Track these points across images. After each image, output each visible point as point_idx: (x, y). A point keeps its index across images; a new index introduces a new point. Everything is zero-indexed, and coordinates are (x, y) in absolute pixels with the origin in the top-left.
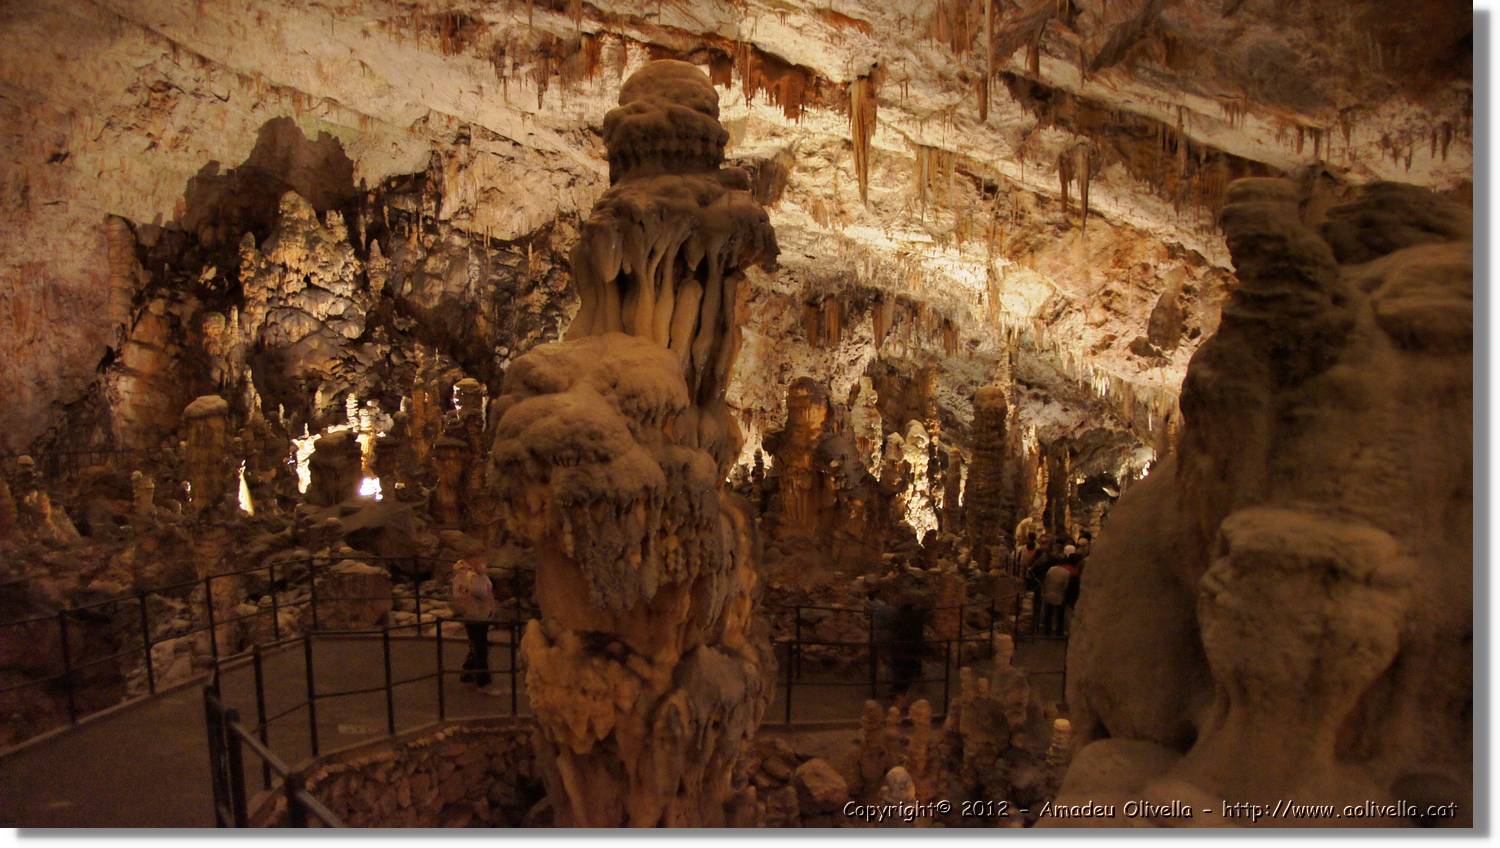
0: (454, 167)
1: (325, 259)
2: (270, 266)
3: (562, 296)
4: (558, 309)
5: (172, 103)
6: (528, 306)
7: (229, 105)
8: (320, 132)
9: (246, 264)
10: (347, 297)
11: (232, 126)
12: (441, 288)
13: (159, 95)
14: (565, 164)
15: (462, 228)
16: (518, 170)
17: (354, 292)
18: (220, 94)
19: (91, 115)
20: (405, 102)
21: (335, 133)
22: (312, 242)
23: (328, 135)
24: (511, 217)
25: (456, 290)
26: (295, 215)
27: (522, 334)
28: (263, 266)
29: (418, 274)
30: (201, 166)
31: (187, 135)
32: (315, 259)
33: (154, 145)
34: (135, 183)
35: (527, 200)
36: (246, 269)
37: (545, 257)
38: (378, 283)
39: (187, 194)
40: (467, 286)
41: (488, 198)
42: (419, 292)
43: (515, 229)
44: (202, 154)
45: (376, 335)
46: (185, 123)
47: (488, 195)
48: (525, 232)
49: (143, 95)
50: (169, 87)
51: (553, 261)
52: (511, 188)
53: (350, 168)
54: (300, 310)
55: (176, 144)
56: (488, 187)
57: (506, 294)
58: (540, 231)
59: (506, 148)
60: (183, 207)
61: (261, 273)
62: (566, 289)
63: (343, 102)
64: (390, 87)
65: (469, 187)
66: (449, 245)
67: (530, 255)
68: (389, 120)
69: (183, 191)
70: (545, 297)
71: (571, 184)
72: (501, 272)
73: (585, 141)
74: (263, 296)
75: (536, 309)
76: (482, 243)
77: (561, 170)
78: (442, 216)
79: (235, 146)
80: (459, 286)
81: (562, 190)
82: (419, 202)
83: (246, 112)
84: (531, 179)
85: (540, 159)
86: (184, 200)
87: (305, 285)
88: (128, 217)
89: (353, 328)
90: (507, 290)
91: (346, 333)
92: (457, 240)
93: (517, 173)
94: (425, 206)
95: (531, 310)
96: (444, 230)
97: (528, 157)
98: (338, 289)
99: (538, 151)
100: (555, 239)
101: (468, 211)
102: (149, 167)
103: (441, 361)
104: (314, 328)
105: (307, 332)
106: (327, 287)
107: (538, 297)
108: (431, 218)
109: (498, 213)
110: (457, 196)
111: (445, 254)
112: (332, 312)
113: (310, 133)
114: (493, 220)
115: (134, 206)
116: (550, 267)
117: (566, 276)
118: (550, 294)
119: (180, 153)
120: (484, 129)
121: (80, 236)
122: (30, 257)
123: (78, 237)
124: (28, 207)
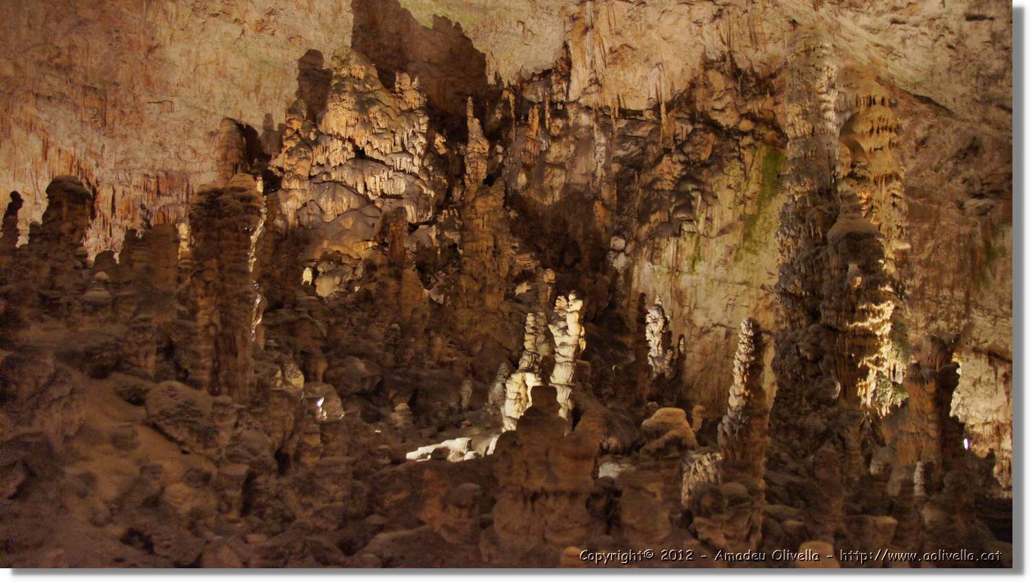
0: (579, 31)
1: (382, 125)
2: (319, 134)
3: (705, 165)
4: (694, 181)
6: (655, 181)
8: (434, 16)
10: (411, 174)
11: (322, 6)
12: (563, 179)
15: (591, 104)
17: (424, 169)
22: (364, 104)
24: (645, 78)
25: (583, 180)
26: (345, 72)
27: (643, 218)
29: (537, 167)
30: (298, 56)
31: (272, 18)
32: (367, 124)
33: (243, 32)
34: (232, 79)
35: (666, 53)
37: (681, 115)
38: (478, 170)
40: (594, 175)
41: (616, 59)
42: (536, 186)
43: (653, 95)
44: (296, 42)
47: (617, 56)
48: (666, 96)
51: (692, 120)
52: (644, 40)
53: (481, 60)
54: (342, 184)
55: (261, 28)
56: (617, 44)
57: (631, 171)
58: (684, 91)
61: (307, 144)
62: (711, 156)
65: (597, 51)
66: (577, 126)
67: (663, 116)
70: (679, 167)
71: (716, 17)
72: (627, 145)
74: (305, 169)
75: (667, 185)
76: (609, 116)
78: (572, 97)
80: (586, 175)
81: (706, 27)
82: (548, 86)
84: (668, 21)
87: (353, 155)
90: (631, 167)
92: (585, 119)
93: (651, 19)
94: (555, 88)
95: (658, 185)
96: (571, 111)
98: (403, 162)
100: (700, 93)
101: (597, 82)
102: (247, 60)
104: (355, 205)
106: (381, 158)
107: (669, 169)
108: (562, 102)
110: (584, 65)
111: (571, 138)
112: (388, 190)
114: (625, 86)
116: (690, 128)
117: (711, 138)
118: (686, 164)
121: (201, 143)
122: (151, 163)
123: (199, 144)
124: (137, 109)
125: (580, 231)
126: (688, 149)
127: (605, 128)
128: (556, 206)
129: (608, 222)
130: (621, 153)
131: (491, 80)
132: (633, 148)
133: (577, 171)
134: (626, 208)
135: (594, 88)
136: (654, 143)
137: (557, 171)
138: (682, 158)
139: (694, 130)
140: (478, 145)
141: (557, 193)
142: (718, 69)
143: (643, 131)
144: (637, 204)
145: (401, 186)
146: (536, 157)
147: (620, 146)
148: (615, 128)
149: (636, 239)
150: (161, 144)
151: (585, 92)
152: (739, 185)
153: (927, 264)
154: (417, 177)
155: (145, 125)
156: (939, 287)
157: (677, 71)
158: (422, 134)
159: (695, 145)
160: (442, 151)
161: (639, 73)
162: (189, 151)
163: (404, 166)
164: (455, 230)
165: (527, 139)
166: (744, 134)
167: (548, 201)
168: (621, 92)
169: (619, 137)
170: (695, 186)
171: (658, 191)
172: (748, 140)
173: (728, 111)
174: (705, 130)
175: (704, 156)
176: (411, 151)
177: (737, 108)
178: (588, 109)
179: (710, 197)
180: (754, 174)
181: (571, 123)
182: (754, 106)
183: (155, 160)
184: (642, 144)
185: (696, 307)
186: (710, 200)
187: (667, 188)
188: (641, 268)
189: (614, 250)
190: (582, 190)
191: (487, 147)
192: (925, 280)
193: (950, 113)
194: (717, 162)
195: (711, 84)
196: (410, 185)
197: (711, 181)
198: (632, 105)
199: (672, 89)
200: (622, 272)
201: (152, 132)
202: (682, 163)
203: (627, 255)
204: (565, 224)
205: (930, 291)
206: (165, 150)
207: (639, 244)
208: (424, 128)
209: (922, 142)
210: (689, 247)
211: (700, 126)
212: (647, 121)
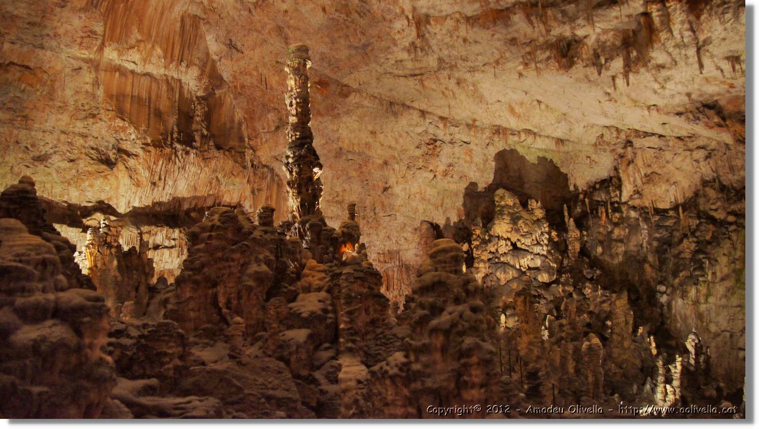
0: (625, 163)
1: (525, 230)
2: (490, 236)
3: (709, 243)
4: (704, 253)
5: (438, 150)
6: (680, 253)
7: (472, 146)
8: (538, 157)
9: (474, 237)
10: (543, 255)
11: (478, 159)
12: (623, 249)
13: (431, 147)
14: (701, 143)
15: (636, 205)
16: (668, 155)
17: (549, 252)
18: (465, 140)
19: (398, 163)
20: (582, 125)
21: (549, 156)
22: (515, 220)
23: (544, 159)
24: (668, 191)
25: (635, 249)
26: (503, 203)
27: (675, 274)
28: (487, 238)
29: (608, 241)
30: (465, 186)
31: (451, 168)
32: (517, 231)
33: (435, 176)
34: (429, 200)
35: (679, 177)
36: (474, 240)
37: (692, 215)
38: (575, 247)
39: (464, 205)
40: (641, 246)
41: (649, 180)
42: (608, 253)
43: (673, 200)
44: (464, 179)
45: (562, 280)
46: (450, 161)
47: (649, 178)
48: (681, 200)
49: (424, 149)
50: (436, 141)
51: (699, 217)
52: (665, 170)
53: (565, 178)
54: (508, 264)
55: (445, 174)
56: (649, 172)
57: (665, 246)
58: (692, 198)
59: (654, 141)
60: (463, 213)
61: (485, 242)
62: (712, 237)
63: (536, 130)
64: (565, 115)
65: (637, 175)
66: (629, 218)
67: (681, 215)
68: (576, 140)
69: (461, 203)
70: (694, 245)
71: (708, 157)
72: (661, 231)
73: (701, 116)
74: (485, 256)
75: (687, 255)
76: (648, 213)
77: (699, 148)
78: (623, 200)
79: (483, 172)
80: (636, 246)
81: (702, 163)
82: (608, 193)
83: (482, 149)
84: (678, 159)
85: (681, 143)
86: (462, 208)
87: (511, 248)
88: (430, 221)
89: (544, 275)
90: (665, 244)
91: (540, 279)
92: (633, 214)
93: (668, 158)
94: (612, 195)
95: (682, 256)
96: (624, 209)
97: (671, 144)
98: (537, 249)
99: (679, 138)
100: (701, 201)
101: (638, 192)
102: (437, 190)
103: (603, 295)
104: (516, 275)
105: (511, 278)
106: (527, 248)
107: (688, 246)
108: (617, 202)
109: (658, 190)
110: (630, 183)
111: (626, 225)
112: (532, 265)
113: (532, 158)
114: (656, 195)
115: (433, 214)
116: (698, 222)
117: (711, 227)
118: (698, 243)
119: (449, 178)
120: (636, 131)
121: (409, 234)
122: (383, 247)
123: (408, 235)
124: (376, 219)
125: (637, 278)
126: (698, 234)
127: (646, 220)
128: (620, 264)
129: (654, 275)
130: (657, 235)
131: (572, 188)
132: (665, 233)
133: (631, 244)
134: (664, 268)
135: (636, 196)
136: (678, 231)
137: (619, 244)
139: (700, 223)
140: (573, 233)
141: (620, 257)
142: (712, 187)
143: (669, 223)
144: (671, 266)
145: (538, 262)
146: (605, 236)
147: (657, 231)
148: (653, 220)
149: (672, 286)
150: (388, 237)
151: (631, 197)
152: (730, 253)
154: (546, 257)
155: (381, 227)
157: (686, 186)
158: (546, 233)
159: (702, 232)
160: (556, 239)
161: (663, 188)
162: (403, 239)
163: (538, 251)
164: (570, 285)
166: (731, 224)
167: (616, 262)
168: (654, 199)
169: (656, 226)
170: (704, 256)
171: (682, 259)
172: (732, 227)
173: (720, 210)
174: (707, 223)
175: (708, 238)
176: (542, 243)
177: (725, 209)
178: (634, 208)
179: (714, 261)
181: (624, 215)
183: (385, 245)
184: (670, 231)
185: (710, 321)
187: (687, 257)
188: (676, 302)
189: (660, 292)
190: (635, 254)
191: (579, 234)
194: (715, 241)
195: (708, 195)
196: (543, 262)
197: (713, 252)
198: (661, 206)
199: (684, 196)
200: (665, 304)
201: (384, 231)
202: (695, 242)
203: (667, 295)
204: (627, 274)
206: (391, 240)
207: (674, 289)
208: (547, 229)
210: (703, 289)
211: (703, 220)
212: (671, 216)
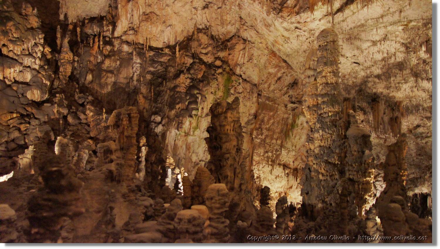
126: (192, 72)
127: (141, 54)
128: (109, 94)
129: (147, 106)
130: (152, 69)
132: (159, 67)
133: (121, 76)
134: (160, 99)
135: (131, 32)
136: (173, 67)
137: (110, 75)
138: (190, 76)
139: (194, 62)
140: (67, 55)
141: (109, 87)
142: (205, 33)
143: (164, 59)
144: (166, 98)
145: (28, 77)
146: (95, 66)
147: (151, 65)
148: (147, 56)
149: (168, 117)
151: (125, 33)
152: (215, 92)
153: (268, 130)
154: (38, 72)
156: (272, 139)
157: (179, 30)
158: (41, 45)
159: (195, 70)
160: (49, 57)
161: (159, 28)
163: (29, 64)
164: (65, 107)
165: (91, 55)
166: (219, 67)
168: (149, 37)
169: (150, 60)
170: (198, 92)
171: (178, 92)
172: (220, 70)
173: (209, 55)
174: (199, 63)
175: (200, 76)
176: (34, 55)
177: (213, 54)
178: (127, 43)
179: (204, 97)
180: (221, 87)
181: (116, 49)
182: (222, 54)
184: (164, 66)
185: (193, 153)
186: (204, 99)
187: (182, 91)
188: (170, 133)
189: (155, 123)
190: (124, 86)
191: (72, 57)
192: (267, 136)
193: (292, 68)
194: (205, 80)
195: (200, 40)
196: (34, 76)
197: (204, 89)
198: (154, 44)
199: (176, 39)
200: (160, 134)
202: (190, 79)
203: (163, 126)
205: (268, 141)
207: (170, 120)
208: (42, 41)
209: (279, 79)
210: (194, 122)
211: (197, 61)
212: (166, 54)
